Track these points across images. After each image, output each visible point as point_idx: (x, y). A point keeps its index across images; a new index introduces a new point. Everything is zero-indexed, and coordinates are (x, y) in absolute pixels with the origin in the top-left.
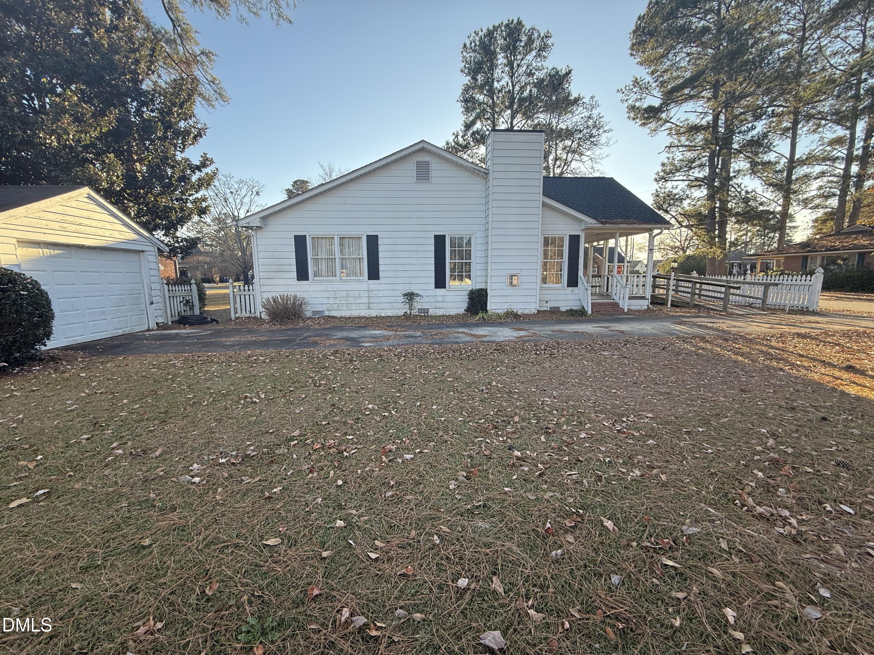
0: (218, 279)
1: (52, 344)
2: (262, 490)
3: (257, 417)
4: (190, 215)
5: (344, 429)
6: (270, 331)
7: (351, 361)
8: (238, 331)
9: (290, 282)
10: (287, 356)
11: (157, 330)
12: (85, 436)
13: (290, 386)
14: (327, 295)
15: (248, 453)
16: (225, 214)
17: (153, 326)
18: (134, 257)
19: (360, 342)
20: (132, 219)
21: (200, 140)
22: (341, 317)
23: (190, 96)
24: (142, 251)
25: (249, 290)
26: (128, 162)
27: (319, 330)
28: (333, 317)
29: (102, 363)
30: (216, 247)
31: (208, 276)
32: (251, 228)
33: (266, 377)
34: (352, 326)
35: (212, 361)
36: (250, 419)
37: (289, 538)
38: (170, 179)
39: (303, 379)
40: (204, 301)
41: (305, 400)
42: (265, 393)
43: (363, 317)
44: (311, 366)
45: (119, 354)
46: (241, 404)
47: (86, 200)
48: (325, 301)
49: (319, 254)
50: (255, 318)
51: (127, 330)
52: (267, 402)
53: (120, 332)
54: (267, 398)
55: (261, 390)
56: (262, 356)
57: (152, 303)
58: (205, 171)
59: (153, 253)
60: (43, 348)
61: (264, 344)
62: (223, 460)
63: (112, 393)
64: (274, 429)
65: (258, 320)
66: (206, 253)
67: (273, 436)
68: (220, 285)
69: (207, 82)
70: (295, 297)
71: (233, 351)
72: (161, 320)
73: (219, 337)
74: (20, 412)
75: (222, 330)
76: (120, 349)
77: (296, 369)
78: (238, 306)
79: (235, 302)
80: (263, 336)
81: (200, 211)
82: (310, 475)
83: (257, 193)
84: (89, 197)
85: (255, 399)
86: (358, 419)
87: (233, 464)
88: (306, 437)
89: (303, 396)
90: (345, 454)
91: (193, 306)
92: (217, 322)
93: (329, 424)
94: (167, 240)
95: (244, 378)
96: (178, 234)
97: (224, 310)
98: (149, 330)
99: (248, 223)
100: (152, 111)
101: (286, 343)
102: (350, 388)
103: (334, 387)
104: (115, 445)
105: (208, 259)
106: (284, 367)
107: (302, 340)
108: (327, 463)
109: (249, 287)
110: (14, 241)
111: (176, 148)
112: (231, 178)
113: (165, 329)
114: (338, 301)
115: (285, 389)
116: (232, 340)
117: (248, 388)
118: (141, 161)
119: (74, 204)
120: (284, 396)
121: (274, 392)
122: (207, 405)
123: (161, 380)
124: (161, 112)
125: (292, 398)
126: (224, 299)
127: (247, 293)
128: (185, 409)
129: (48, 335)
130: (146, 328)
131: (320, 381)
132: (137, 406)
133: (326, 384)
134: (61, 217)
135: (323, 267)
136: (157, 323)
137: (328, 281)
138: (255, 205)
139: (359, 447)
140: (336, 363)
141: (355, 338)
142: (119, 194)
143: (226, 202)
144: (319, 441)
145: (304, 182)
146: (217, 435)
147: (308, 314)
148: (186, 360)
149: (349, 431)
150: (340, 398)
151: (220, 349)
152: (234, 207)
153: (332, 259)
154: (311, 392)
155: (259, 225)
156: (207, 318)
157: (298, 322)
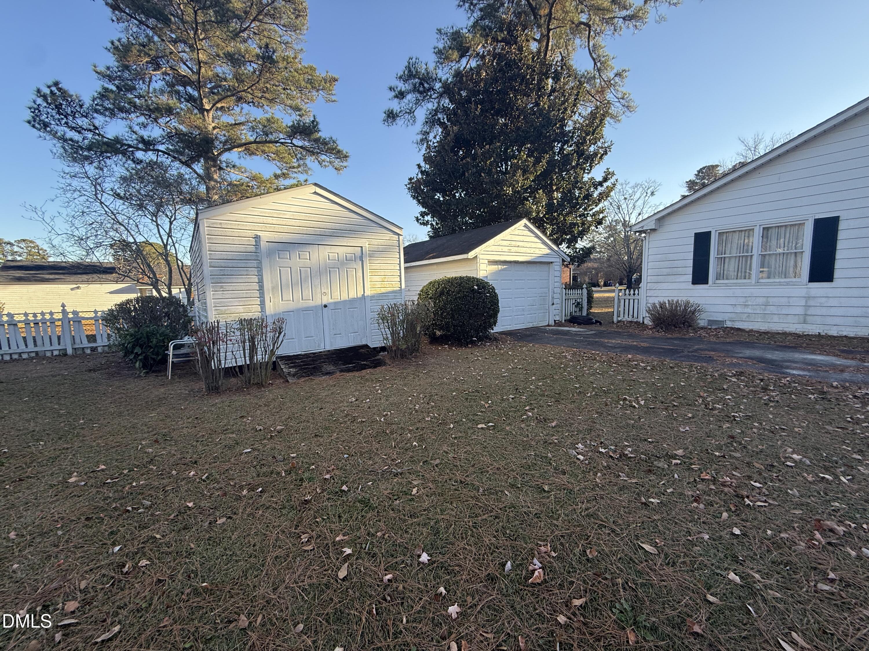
0: (602, 283)
1: (497, 329)
2: (638, 494)
3: (635, 421)
4: (589, 227)
5: (747, 472)
6: (653, 338)
7: (765, 389)
8: (618, 334)
9: (683, 286)
10: (671, 367)
11: (554, 326)
12: (511, 396)
13: (674, 401)
14: (733, 301)
15: (626, 452)
16: (616, 221)
17: (552, 323)
18: (545, 267)
19: (782, 367)
20: (548, 237)
21: (605, 157)
22: (751, 331)
23: (601, 121)
24: (552, 263)
25: (634, 294)
26: (549, 193)
27: (715, 343)
28: (739, 329)
29: (520, 347)
30: (604, 253)
31: (594, 281)
32: (644, 232)
33: (647, 385)
34: (769, 344)
35: (595, 359)
36: (629, 421)
37: (666, 556)
38: (577, 199)
39: (690, 395)
40: (591, 304)
41: (692, 420)
42: (645, 400)
43: (790, 334)
44: (702, 384)
45: (530, 342)
46: (620, 404)
47: (524, 228)
48: (730, 309)
49: (728, 252)
50: (636, 323)
51: (535, 324)
52: (646, 409)
53: (531, 325)
54: (646, 406)
55: (641, 396)
56: (643, 362)
57: (553, 304)
58: (605, 185)
59: (558, 264)
60: (492, 331)
61: (646, 351)
62: (603, 450)
63: (526, 370)
64: (654, 440)
65: (641, 325)
66: (595, 259)
67: (651, 446)
68: (604, 288)
69: (617, 100)
70: (688, 302)
71: (614, 352)
72: (557, 318)
73: (601, 338)
74: (481, 371)
75: (604, 331)
76: (531, 338)
77: (682, 384)
78: (621, 309)
79: (619, 306)
80: (645, 342)
81: (597, 222)
82: (695, 504)
83: (652, 194)
84: (526, 226)
85: (634, 404)
86: (772, 466)
87: (611, 457)
88: (692, 461)
89: (690, 415)
90: (747, 502)
91: (582, 307)
92: (601, 323)
93: (724, 457)
94: (568, 251)
95: (624, 380)
96: (577, 246)
97: (607, 313)
98: (548, 325)
99: (642, 227)
100: (571, 146)
101: (672, 353)
102: (761, 424)
103: (734, 416)
104: (527, 408)
105: (596, 265)
106: (667, 378)
107: (692, 352)
108: (719, 501)
109: (634, 291)
110: (486, 262)
111: (584, 172)
112: (626, 184)
113: (560, 326)
114: (749, 310)
115: (668, 401)
116: (614, 341)
117: (627, 391)
118: (557, 190)
119: (517, 232)
120: (666, 409)
121: (654, 402)
122: (590, 397)
123: (556, 367)
124: (577, 144)
125: (676, 414)
126: (608, 302)
127: (632, 297)
128: (573, 395)
129: (495, 323)
130: (547, 324)
131: (713, 404)
132: (541, 384)
133: (722, 409)
134: (509, 242)
135: (731, 267)
136: (555, 321)
137: (736, 284)
138: (648, 206)
139: (771, 502)
140: (739, 387)
141: (775, 361)
142: (541, 219)
143: (619, 209)
144: (708, 471)
145: (713, 167)
146: (598, 426)
147: (702, 323)
148: (575, 354)
149: (756, 476)
150: (743, 432)
151: (602, 349)
152: (626, 212)
153: (747, 256)
154: (701, 413)
155: (654, 228)
156: (592, 319)
157: (688, 332)
